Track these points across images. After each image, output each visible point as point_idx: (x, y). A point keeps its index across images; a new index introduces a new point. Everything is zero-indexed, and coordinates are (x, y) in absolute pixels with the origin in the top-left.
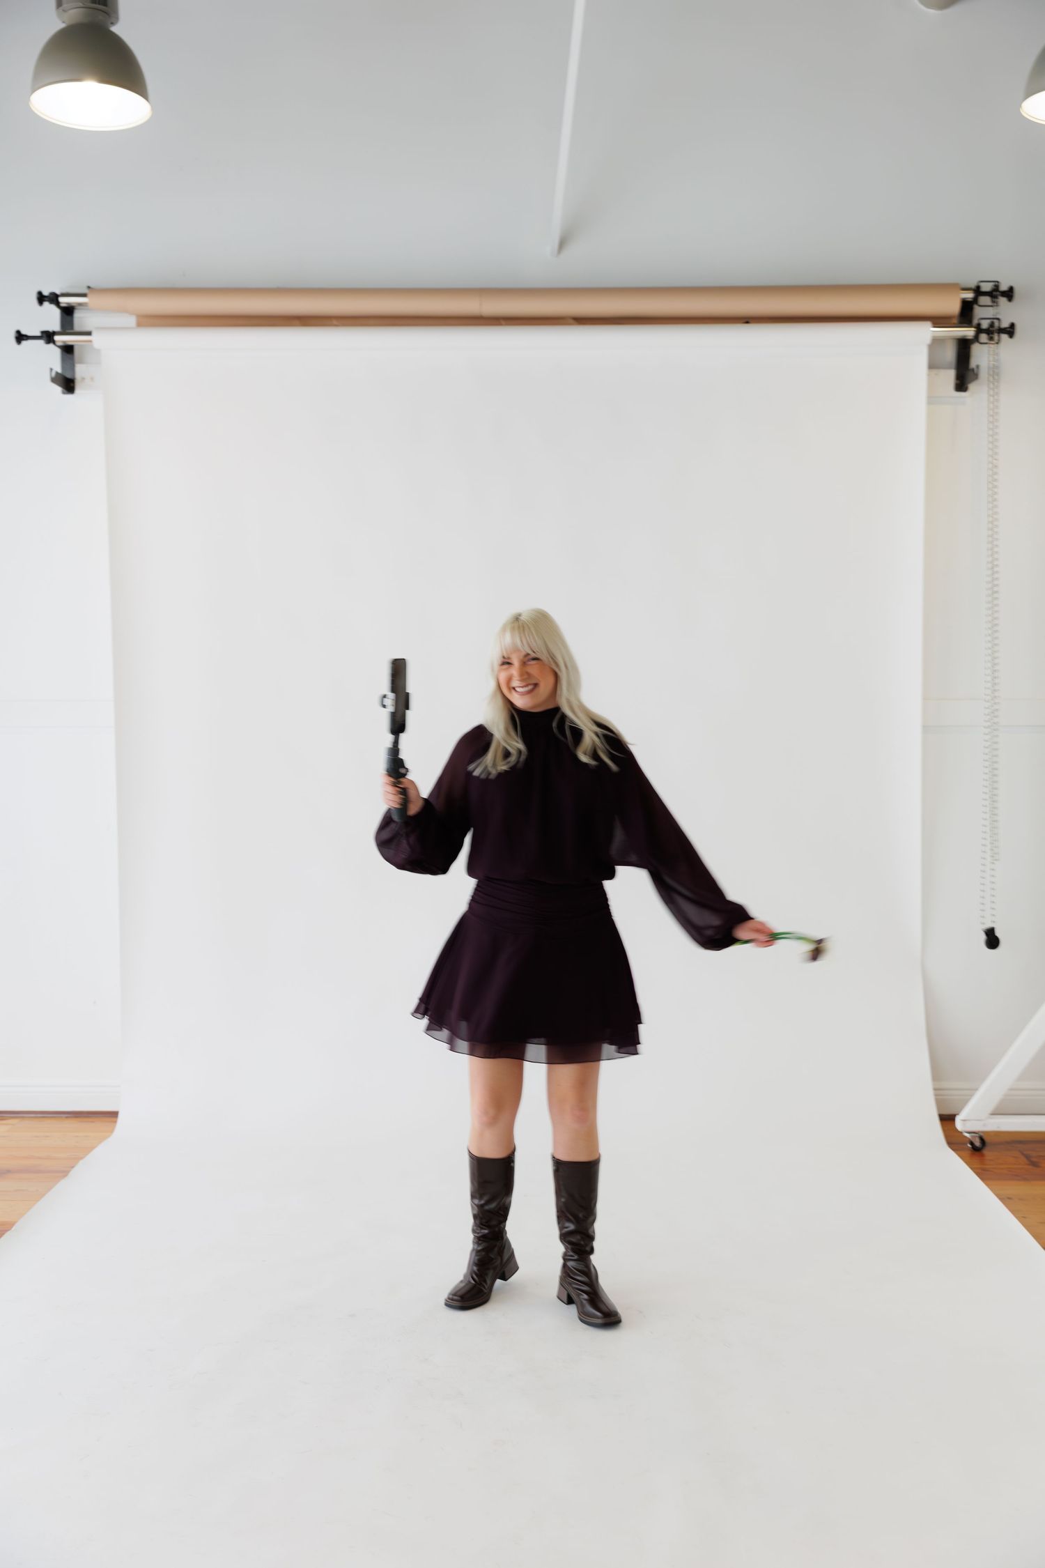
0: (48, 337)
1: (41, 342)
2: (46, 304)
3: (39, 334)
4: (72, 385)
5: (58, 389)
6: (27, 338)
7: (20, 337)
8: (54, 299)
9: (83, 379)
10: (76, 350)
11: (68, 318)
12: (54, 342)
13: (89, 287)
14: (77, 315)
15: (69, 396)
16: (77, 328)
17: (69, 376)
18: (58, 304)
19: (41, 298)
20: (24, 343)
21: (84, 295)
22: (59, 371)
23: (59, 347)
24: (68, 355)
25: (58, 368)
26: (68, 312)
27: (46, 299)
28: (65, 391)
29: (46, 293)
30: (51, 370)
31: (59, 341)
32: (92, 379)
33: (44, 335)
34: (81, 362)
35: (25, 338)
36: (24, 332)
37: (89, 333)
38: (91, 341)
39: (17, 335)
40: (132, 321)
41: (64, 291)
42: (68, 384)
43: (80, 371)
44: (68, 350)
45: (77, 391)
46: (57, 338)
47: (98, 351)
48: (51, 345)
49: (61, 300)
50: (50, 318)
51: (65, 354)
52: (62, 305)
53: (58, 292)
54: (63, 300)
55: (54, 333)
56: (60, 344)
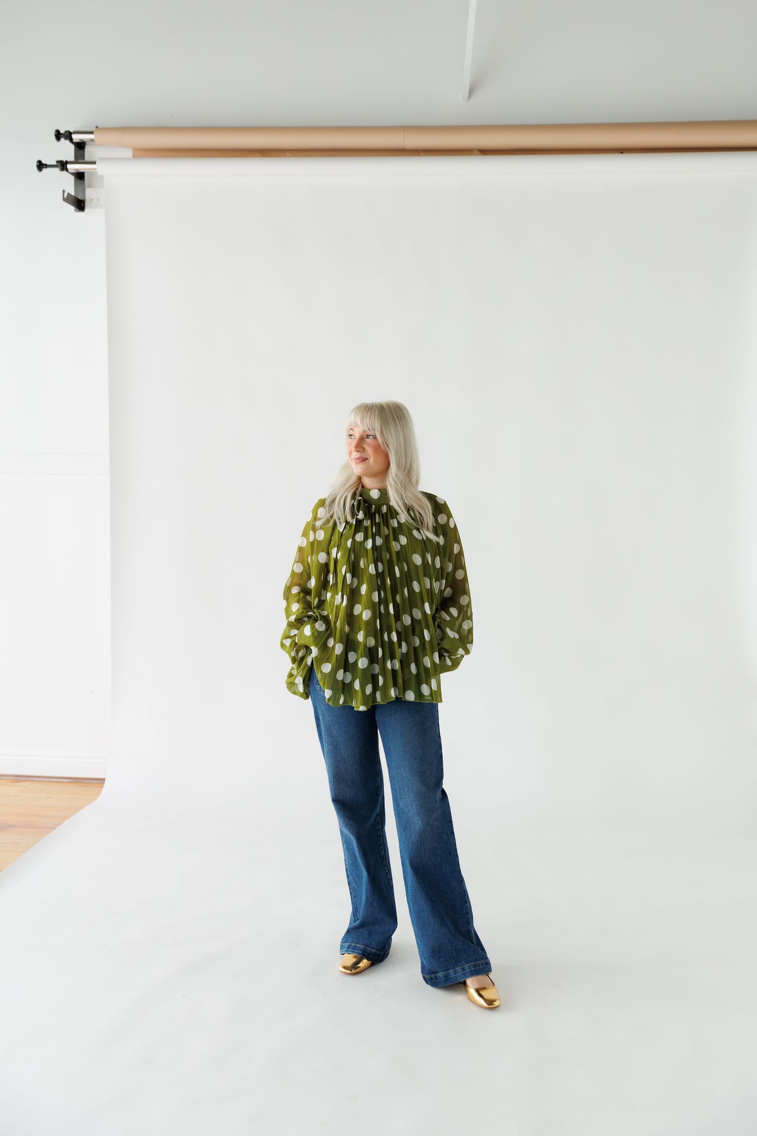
0: (63, 165)
1: (57, 170)
2: (62, 140)
3: (55, 163)
4: (83, 204)
5: (72, 208)
6: (46, 166)
7: (41, 166)
8: (68, 136)
9: (91, 200)
10: (86, 177)
11: (81, 151)
12: (67, 170)
13: (97, 127)
14: (88, 149)
15: (80, 214)
16: (87, 159)
17: (80, 197)
18: (71, 140)
19: (58, 135)
20: (44, 170)
21: (92, 133)
22: (73, 193)
23: (72, 174)
24: (80, 181)
25: (71, 191)
26: (80, 146)
27: (62, 136)
28: (77, 209)
29: (62, 131)
30: (64, 191)
31: (71, 169)
32: (98, 200)
33: (59, 164)
34: (90, 187)
35: (44, 166)
36: (44, 162)
37: (94, 163)
38: (95, 169)
39: (38, 164)
40: (129, 153)
41: (76, 130)
42: (80, 205)
43: (90, 194)
44: (80, 176)
45: (86, 210)
46: (69, 166)
47: (102, 177)
48: (65, 172)
49: (74, 136)
50: (66, 151)
51: (77, 179)
52: (75, 141)
53: (72, 131)
54: (76, 138)
55: (67, 162)
56: (74, 171)
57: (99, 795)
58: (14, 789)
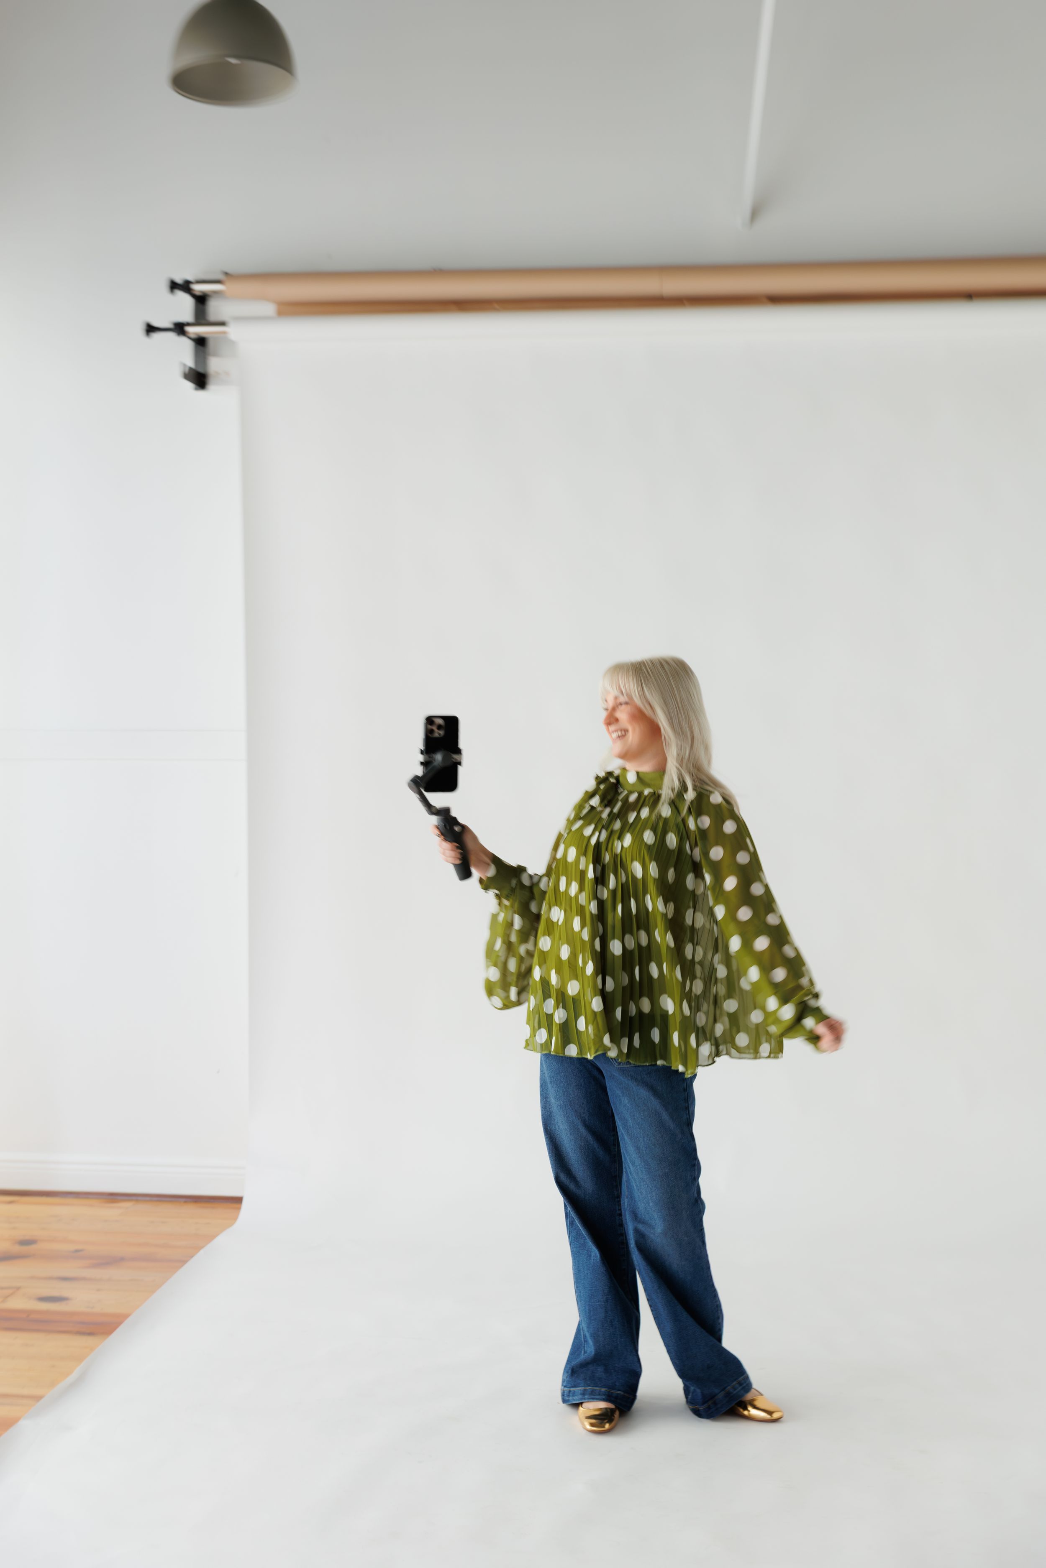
0: (180, 328)
1: (172, 336)
2: (178, 292)
3: (170, 326)
4: (205, 380)
5: (189, 386)
6: (158, 330)
7: (151, 329)
8: (186, 287)
9: (216, 373)
10: (211, 344)
11: (202, 307)
12: (186, 334)
13: (226, 274)
14: (212, 304)
15: (201, 393)
16: (212, 317)
17: (201, 370)
18: (191, 292)
19: (174, 286)
20: (156, 336)
21: (220, 282)
22: (192, 365)
23: (192, 338)
24: (200, 347)
25: (190, 363)
26: (201, 300)
27: (178, 286)
28: (198, 387)
29: (178, 281)
30: (184, 364)
31: (191, 333)
32: (226, 373)
33: (176, 327)
34: (216, 356)
35: (155, 330)
36: (156, 324)
37: (226, 325)
38: (226, 333)
39: (147, 327)
40: (272, 309)
41: (198, 278)
42: (200, 379)
43: (214, 365)
44: (201, 342)
45: (210, 386)
46: (191, 330)
47: (234, 343)
48: (184, 340)
49: (194, 287)
50: (183, 307)
51: (197, 346)
52: (198, 294)
53: (191, 279)
54: (198, 288)
55: (188, 324)
56: (193, 336)
57: (236, 1218)
58: (113, 1212)
